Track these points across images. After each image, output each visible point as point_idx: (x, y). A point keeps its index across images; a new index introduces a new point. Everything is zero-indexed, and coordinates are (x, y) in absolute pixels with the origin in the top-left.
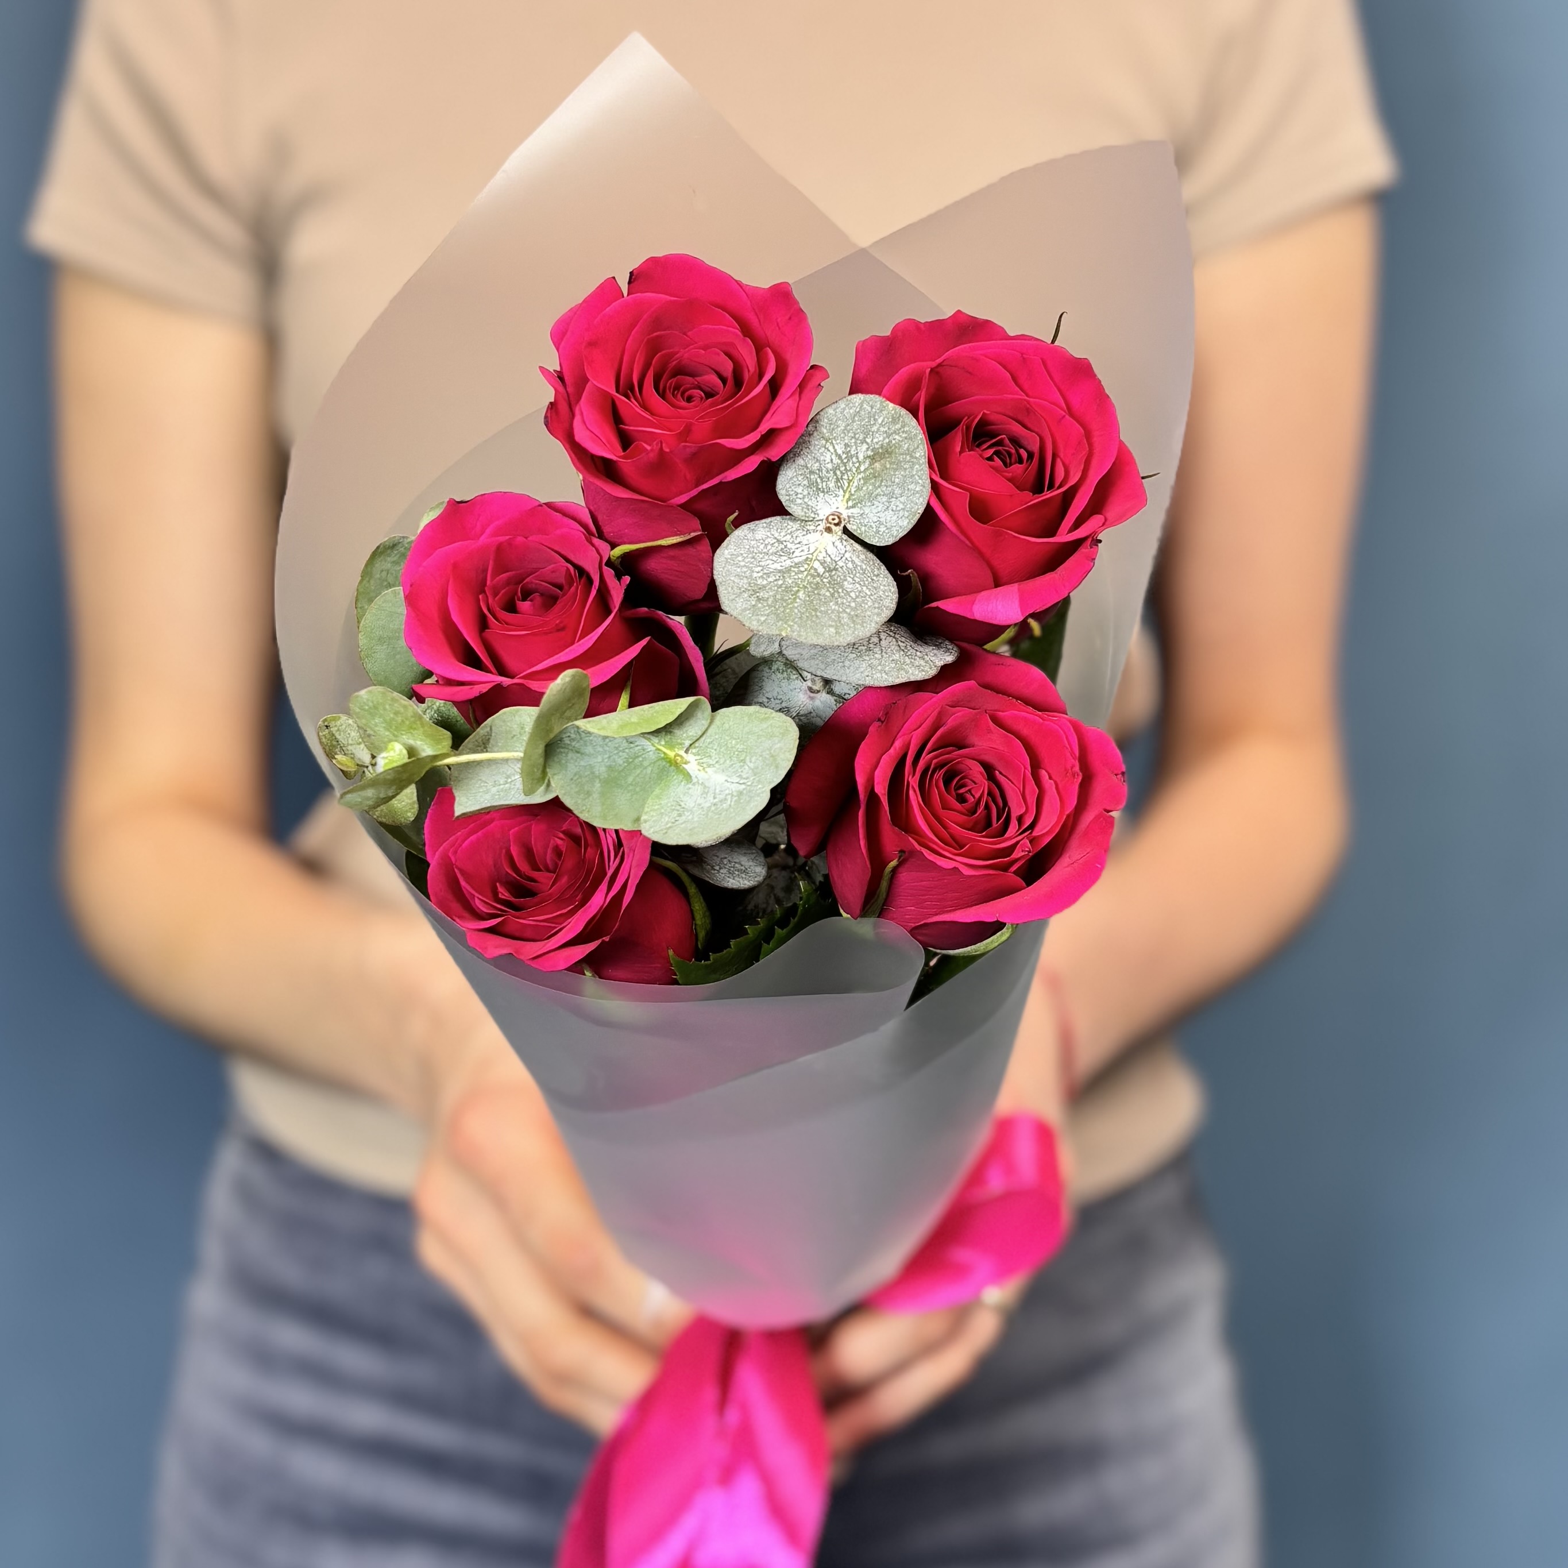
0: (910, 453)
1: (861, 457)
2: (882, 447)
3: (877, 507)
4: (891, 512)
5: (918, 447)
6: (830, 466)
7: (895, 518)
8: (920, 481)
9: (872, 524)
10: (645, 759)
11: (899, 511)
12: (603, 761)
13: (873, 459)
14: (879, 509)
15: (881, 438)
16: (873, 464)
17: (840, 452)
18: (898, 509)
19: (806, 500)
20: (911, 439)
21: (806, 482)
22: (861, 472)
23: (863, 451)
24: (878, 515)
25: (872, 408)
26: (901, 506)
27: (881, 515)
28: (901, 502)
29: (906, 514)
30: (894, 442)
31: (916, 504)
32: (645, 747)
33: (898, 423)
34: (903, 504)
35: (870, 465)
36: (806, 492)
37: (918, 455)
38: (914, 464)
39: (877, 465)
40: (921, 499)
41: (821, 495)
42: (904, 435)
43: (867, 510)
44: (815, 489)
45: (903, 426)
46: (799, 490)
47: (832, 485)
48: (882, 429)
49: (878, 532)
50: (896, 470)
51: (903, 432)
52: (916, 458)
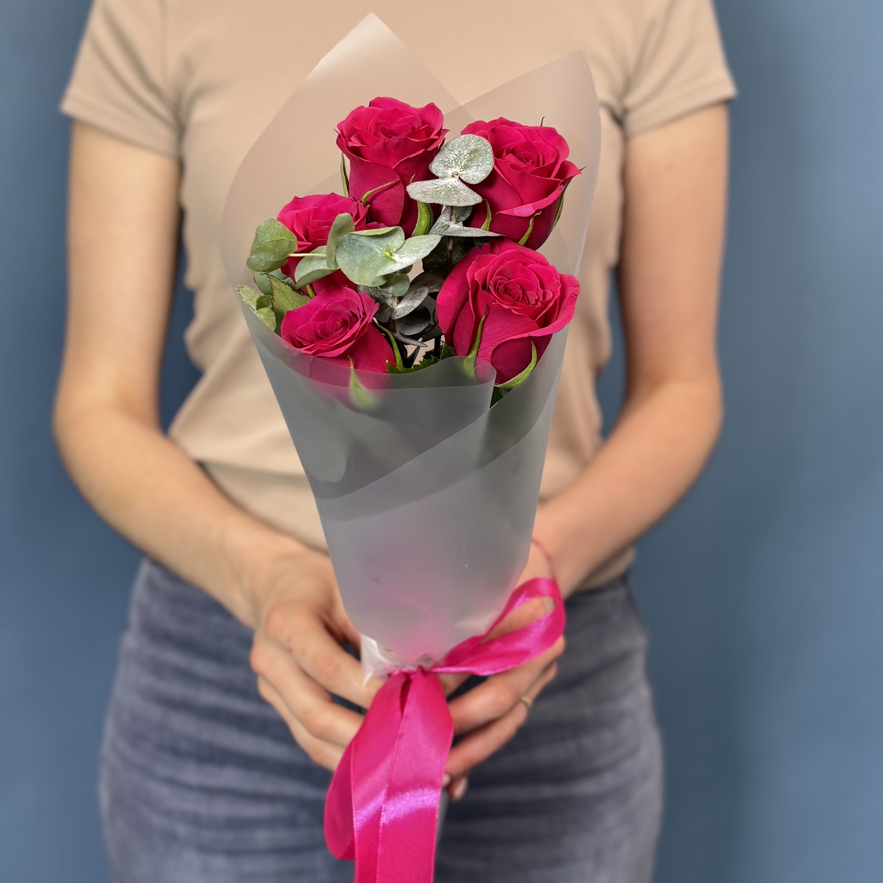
0: (486, 151)
1: (465, 154)
2: (474, 149)
3: (472, 170)
4: (478, 172)
5: (488, 148)
6: (453, 159)
7: (480, 174)
8: (490, 160)
9: (471, 177)
10: (377, 257)
11: (482, 171)
12: (359, 258)
13: (470, 154)
14: (473, 171)
15: (473, 147)
16: (470, 155)
17: (456, 153)
18: (481, 170)
19: (443, 171)
20: (485, 146)
21: (443, 165)
22: (465, 159)
23: (466, 152)
24: (473, 173)
25: (469, 138)
26: (482, 169)
27: (474, 173)
28: (482, 168)
29: (485, 172)
30: (478, 147)
31: (489, 168)
32: (377, 252)
33: (480, 141)
34: (483, 169)
35: (469, 155)
36: (443, 169)
37: (488, 151)
38: (487, 154)
39: (472, 155)
40: (491, 166)
41: (450, 168)
42: (482, 145)
43: (468, 172)
44: (447, 167)
45: (482, 142)
46: (441, 168)
47: (454, 165)
48: (474, 144)
49: (473, 179)
50: (480, 156)
51: (482, 144)
52: (488, 152)
